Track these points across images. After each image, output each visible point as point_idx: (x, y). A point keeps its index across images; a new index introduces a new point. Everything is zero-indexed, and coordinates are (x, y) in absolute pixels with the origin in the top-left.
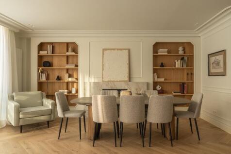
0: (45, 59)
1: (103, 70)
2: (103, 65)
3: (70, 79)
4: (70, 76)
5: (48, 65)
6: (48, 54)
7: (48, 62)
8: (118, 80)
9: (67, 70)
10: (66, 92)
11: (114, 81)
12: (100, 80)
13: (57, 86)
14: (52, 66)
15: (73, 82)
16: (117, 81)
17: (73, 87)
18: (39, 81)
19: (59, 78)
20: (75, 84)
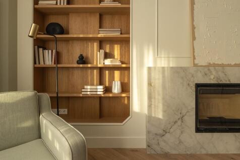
0: (53, 19)
1: (194, 38)
2: (193, 28)
3: (108, 62)
4: (107, 56)
5: (58, 30)
6: (58, 6)
7: (58, 25)
8: (233, 63)
9: (102, 42)
10: (100, 89)
11: (223, 66)
12: (186, 63)
13: (77, 76)
14: (68, 33)
15: (112, 69)
16: (229, 65)
17: (112, 78)
18: (37, 65)
19: (83, 60)
20: (117, 74)
